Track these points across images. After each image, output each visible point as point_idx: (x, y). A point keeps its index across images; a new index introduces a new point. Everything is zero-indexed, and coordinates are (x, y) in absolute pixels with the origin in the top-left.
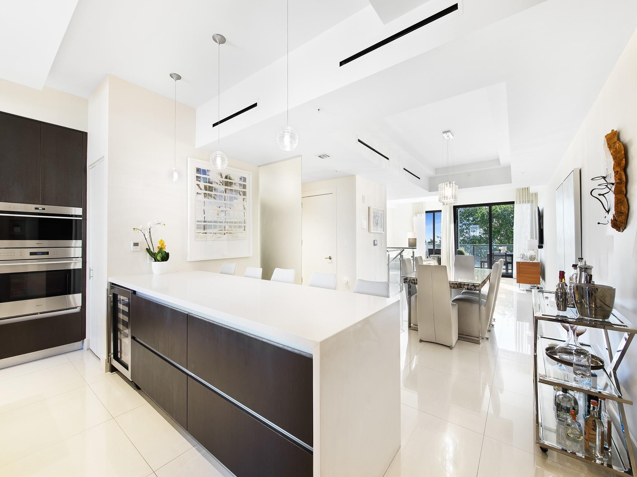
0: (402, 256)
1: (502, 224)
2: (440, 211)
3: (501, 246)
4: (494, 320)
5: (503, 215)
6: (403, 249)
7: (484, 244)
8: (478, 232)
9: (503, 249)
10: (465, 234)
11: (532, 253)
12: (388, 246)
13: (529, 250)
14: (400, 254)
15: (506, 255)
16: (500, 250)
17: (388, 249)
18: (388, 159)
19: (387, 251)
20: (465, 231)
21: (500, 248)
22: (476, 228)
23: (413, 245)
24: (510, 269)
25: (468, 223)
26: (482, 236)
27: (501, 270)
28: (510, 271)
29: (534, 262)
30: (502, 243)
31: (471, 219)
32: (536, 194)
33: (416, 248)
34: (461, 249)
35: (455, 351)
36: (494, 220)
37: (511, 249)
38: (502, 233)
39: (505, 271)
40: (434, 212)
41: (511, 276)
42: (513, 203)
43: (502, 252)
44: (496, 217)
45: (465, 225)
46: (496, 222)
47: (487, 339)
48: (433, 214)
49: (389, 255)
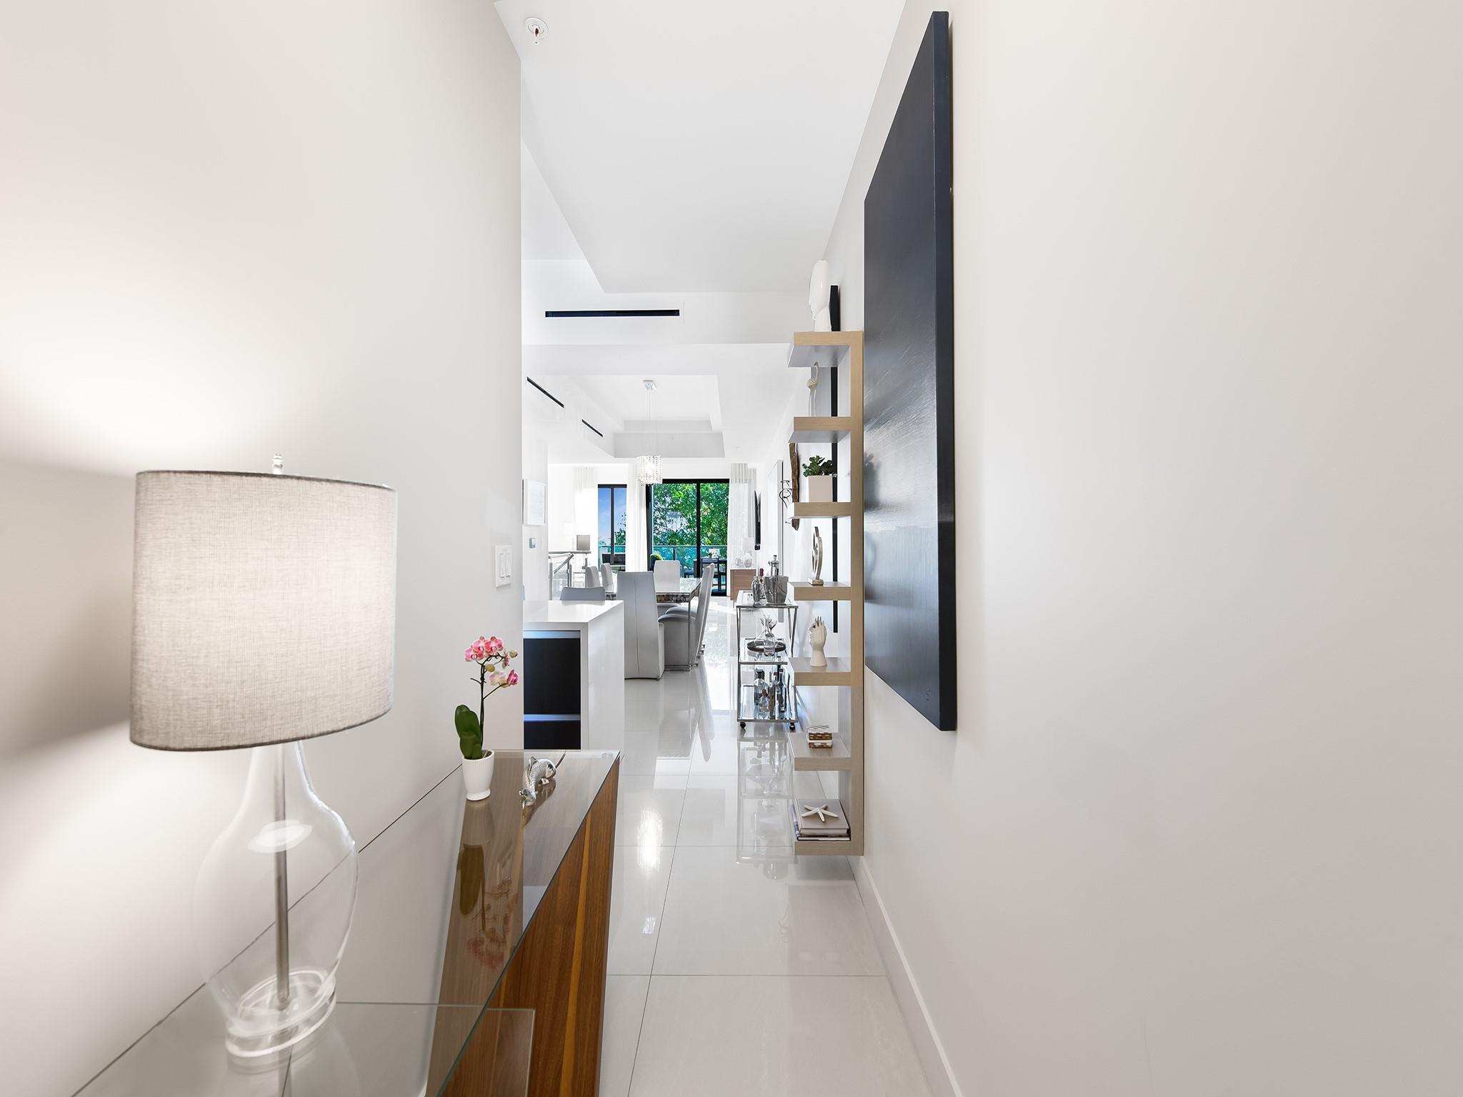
0: (570, 567)
1: (713, 511)
2: (625, 486)
3: (712, 548)
4: (704, 646)
5: (716, 496)
6: (572, 555)
7: (688, 545)
8: (678, 524)
9: (715, 552)
10: (658, 527)
11: (748, 556)
12: (550, 551)
13: (745, 552)
14: (568, 561)
15: (719, 562)
16: (710, 555)
17: (550, 555)
18: (562, 405)
19: (549, 557)
20: (658, 521)
21: (710, 551)
22: (676, 517)
23: (583, 547)
24: (723, 585)
25: (664, 507)
26: (685, 530)
27: (710, 588)
28: (723, 587)
29: (750, 568)
30: (713, 543)
31: (668, 499)
32: (754, 471)
33: (590, 553)
34: (655, 553)
35: (662, 682)
36: (703, 503)
37: (724, 552)
38: (714, 526)
39: (716, 587)
40: (612, 487)
41: (724, 594)
42: (727, 481)
43: (713, 557)
44: (706, 499)
45: (659, 511)
46: (706, 507)
47: (697, 665)
48: (611, 492)
49: (551, 564)
